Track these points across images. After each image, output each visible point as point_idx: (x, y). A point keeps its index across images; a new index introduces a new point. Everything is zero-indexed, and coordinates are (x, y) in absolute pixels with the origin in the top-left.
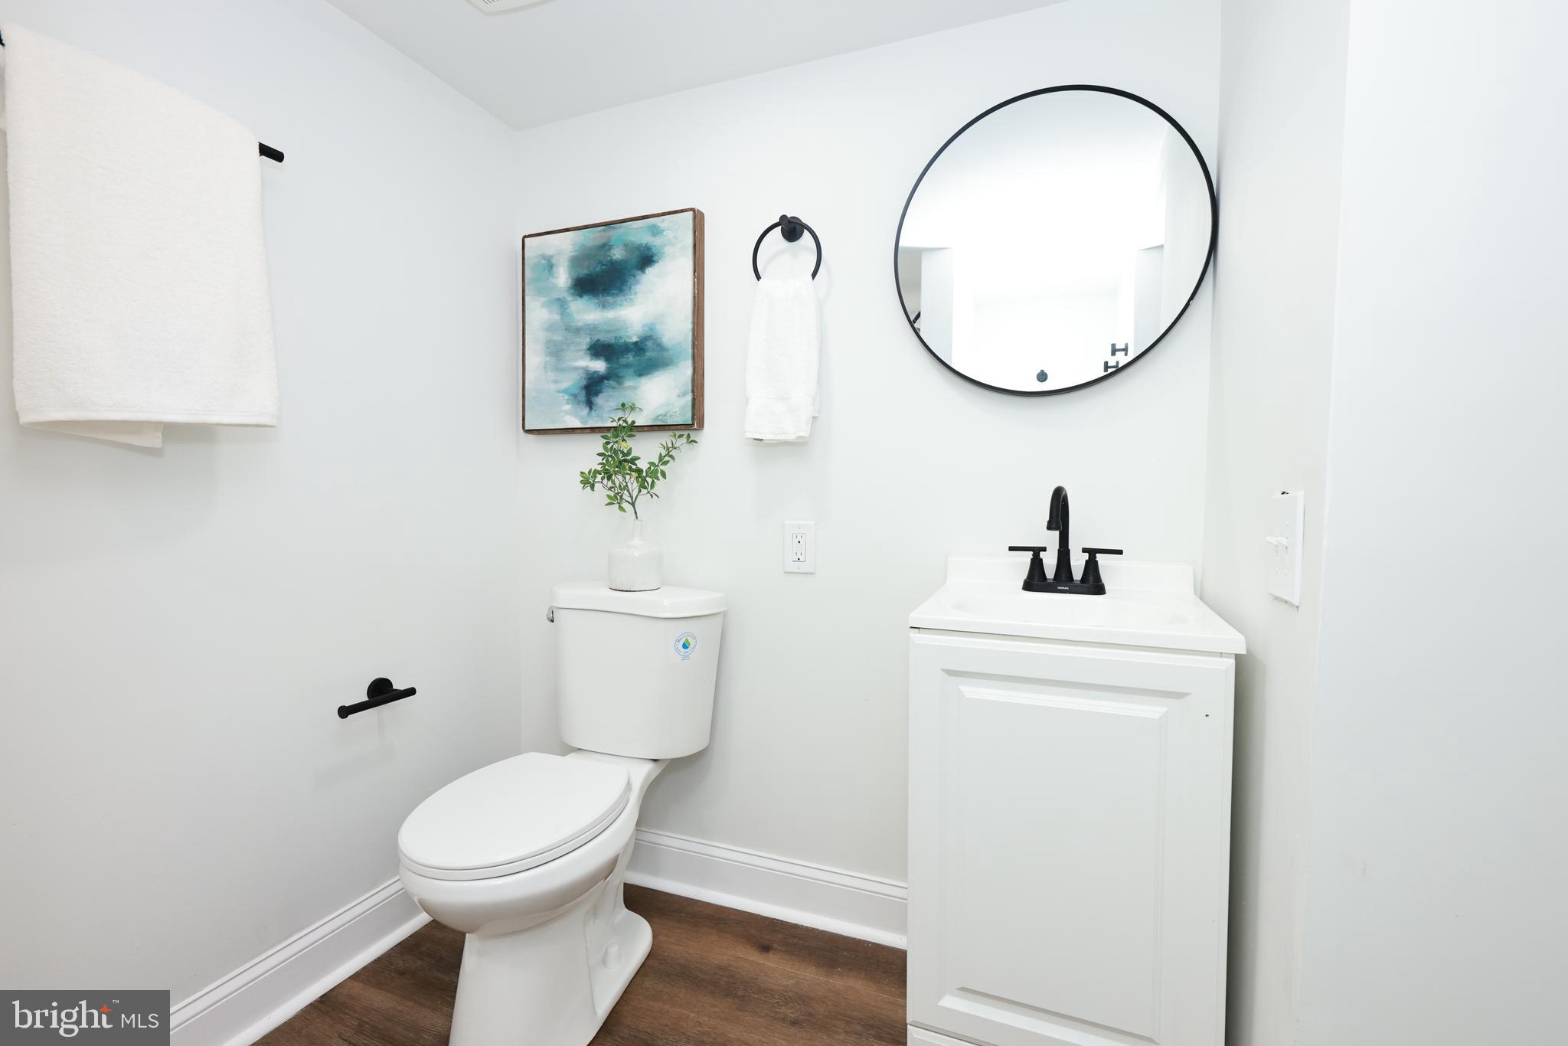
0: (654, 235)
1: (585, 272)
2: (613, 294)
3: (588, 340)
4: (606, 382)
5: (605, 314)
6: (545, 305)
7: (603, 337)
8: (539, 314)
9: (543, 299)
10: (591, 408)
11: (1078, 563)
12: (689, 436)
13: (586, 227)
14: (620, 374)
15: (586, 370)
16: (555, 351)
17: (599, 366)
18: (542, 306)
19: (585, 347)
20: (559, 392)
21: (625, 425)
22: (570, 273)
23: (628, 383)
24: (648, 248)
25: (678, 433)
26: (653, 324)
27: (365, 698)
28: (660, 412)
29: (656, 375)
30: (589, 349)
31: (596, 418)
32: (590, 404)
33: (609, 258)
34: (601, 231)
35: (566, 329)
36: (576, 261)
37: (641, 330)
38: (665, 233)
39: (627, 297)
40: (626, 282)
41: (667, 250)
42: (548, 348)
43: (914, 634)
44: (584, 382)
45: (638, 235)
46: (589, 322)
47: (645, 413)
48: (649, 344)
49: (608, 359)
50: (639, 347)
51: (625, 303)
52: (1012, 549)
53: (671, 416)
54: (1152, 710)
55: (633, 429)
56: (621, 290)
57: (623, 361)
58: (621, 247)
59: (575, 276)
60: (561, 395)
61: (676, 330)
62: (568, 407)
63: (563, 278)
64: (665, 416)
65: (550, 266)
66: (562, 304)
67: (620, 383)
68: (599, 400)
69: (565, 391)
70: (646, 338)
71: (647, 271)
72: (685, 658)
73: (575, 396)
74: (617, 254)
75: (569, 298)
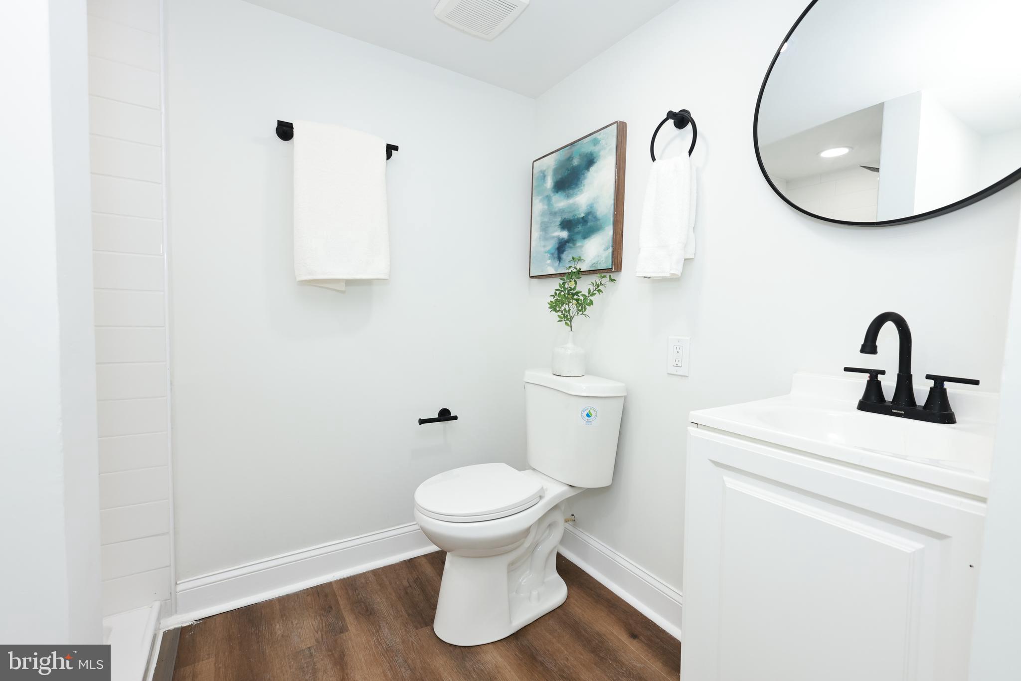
0: (595, 145)
1: (560, 177)
2: (573, 188)
3: (560, 219)
4: (567, 244)
5: (568, 201)
6: (541, 201)
7: (568, 216)
8: (539, 206)
9: (540, 197)
10: (560, 262)
11: (921, 389)
12: (610, 276)
13: (562, 148)
14: (575, 239)
15: (558, 238)
16: (545, 228)
17: (564, 234)
18: (540, 202)
19: (558, 223)
20: (546, 252)
21: (575, 270)
22: (553, 178)
23: (579, 244)
24: (591, 154)
25: (603, 275)
26: (592, 204)
27: (436, 416)
28: (594, 262)
29: (592, 237)
30: (560, 225)
31: (562, 268)
32: (559, 259)
33: (572, 165)
34: (568, 149)
35: (550, 214)
36: (556, 171)
37: (586, 208)
38: (601, 142)
39: (580, 189)
40: (580, 179)
41: (602, 153)
42: (541, 226)
43: (692, 429)
44: (557, 246)
45: (587, 147)
46: (561, 208)
47: (586, 262)
48: (590, 217)
49: (569, 230)
50: (584, 220)
51: (579, 193)
52: (846, 369)
53: (600, 263)
54: (907, 544)
55: (580, 273)
56: (577, 185)
57: (576, 230)
58: (578, 157)
59: (555, 180)
60: (546, 254)
61: (605, 207)
62: (549, 261)
63: (549, 183)
64: (597, 264)
65: (544, 177)
66: (548, 198)
67: (574, 244)
68: (564, 256)
69: (548, 252)
70: (589, 213)
71: (590, 170)
72: (588, 423)
73: (552, 254)
74: (576, 162)
75: (552, 195)
